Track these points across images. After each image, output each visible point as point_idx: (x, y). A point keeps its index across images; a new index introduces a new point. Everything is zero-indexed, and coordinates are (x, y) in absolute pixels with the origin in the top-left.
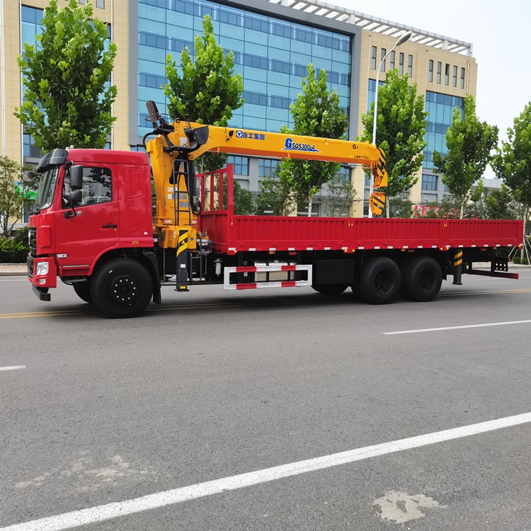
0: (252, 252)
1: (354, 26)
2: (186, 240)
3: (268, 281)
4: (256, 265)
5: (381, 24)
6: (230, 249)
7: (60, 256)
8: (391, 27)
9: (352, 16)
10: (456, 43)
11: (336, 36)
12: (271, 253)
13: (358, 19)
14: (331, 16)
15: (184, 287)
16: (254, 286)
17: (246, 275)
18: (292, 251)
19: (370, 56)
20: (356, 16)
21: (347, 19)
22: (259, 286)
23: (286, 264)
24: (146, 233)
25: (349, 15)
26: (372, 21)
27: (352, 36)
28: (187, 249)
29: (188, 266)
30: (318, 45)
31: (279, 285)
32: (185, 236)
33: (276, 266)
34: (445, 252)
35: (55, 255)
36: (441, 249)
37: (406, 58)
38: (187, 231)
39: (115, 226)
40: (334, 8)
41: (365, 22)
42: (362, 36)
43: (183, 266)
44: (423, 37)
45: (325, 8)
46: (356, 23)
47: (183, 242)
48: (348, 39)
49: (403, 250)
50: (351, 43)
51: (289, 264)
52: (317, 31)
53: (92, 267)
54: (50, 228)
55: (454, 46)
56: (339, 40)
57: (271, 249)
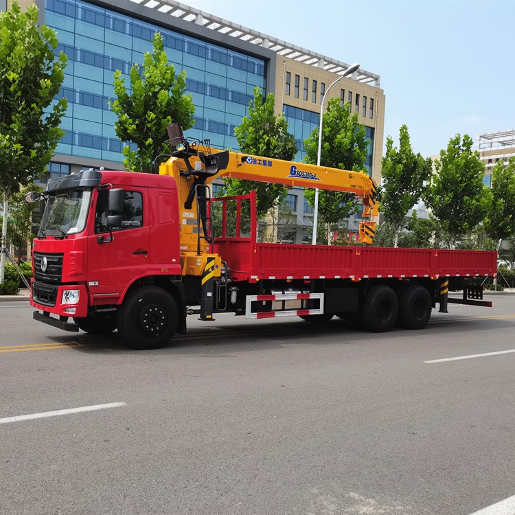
0: (272, 280)
1: (268, 50)
2: (213, 268)
3: (283, 309)
4: (273, 293)
5: (294, 50)
6: (253, 277)
7: (91, 284)
8: (304, 54)
9: (266, 40)
10: (365, 74)
11: (251, 59)
12: (288, 281)
13: (272, 44)
14: (246, 38)
15: (209, 317)
16: (273, 315)
17: (264, 303)
18: (307, 280)
19: (284, 81)
20: (270, 41)
21: (261, 43)
22: (278, 314)
23: (300, 292)
24: (174, 260)
25: (263, 39)
26: (285, 47)
27: (266, 60)
28: (213, 277)
29: (214, 294)
30: (233, 67)
31: (294, 313)
32: (212, 263)
33: (291, 295)
34: (435, 281)
35: (86, 283)
36: (432, 278)
37: (319, 86)
38: (214, 258)
39: (145, 253)
40: (249, 31)
41: (279, 47)
42: (277, 61)
43: (209, 294)
44: (334, 66)
45: (240, 30)
46: (270, 47)
47: (210, 270)
48: (262, 63)
49: (400, 279)
50: (266, 68)
51: (302, 293)
52: (232, 53)
53: (123, 295)
54: (83, 254)
55: (363, 76)
56: (254, 64)
57: (289, 277)
